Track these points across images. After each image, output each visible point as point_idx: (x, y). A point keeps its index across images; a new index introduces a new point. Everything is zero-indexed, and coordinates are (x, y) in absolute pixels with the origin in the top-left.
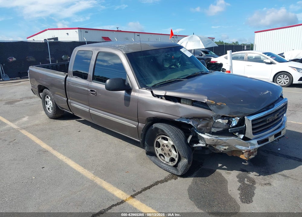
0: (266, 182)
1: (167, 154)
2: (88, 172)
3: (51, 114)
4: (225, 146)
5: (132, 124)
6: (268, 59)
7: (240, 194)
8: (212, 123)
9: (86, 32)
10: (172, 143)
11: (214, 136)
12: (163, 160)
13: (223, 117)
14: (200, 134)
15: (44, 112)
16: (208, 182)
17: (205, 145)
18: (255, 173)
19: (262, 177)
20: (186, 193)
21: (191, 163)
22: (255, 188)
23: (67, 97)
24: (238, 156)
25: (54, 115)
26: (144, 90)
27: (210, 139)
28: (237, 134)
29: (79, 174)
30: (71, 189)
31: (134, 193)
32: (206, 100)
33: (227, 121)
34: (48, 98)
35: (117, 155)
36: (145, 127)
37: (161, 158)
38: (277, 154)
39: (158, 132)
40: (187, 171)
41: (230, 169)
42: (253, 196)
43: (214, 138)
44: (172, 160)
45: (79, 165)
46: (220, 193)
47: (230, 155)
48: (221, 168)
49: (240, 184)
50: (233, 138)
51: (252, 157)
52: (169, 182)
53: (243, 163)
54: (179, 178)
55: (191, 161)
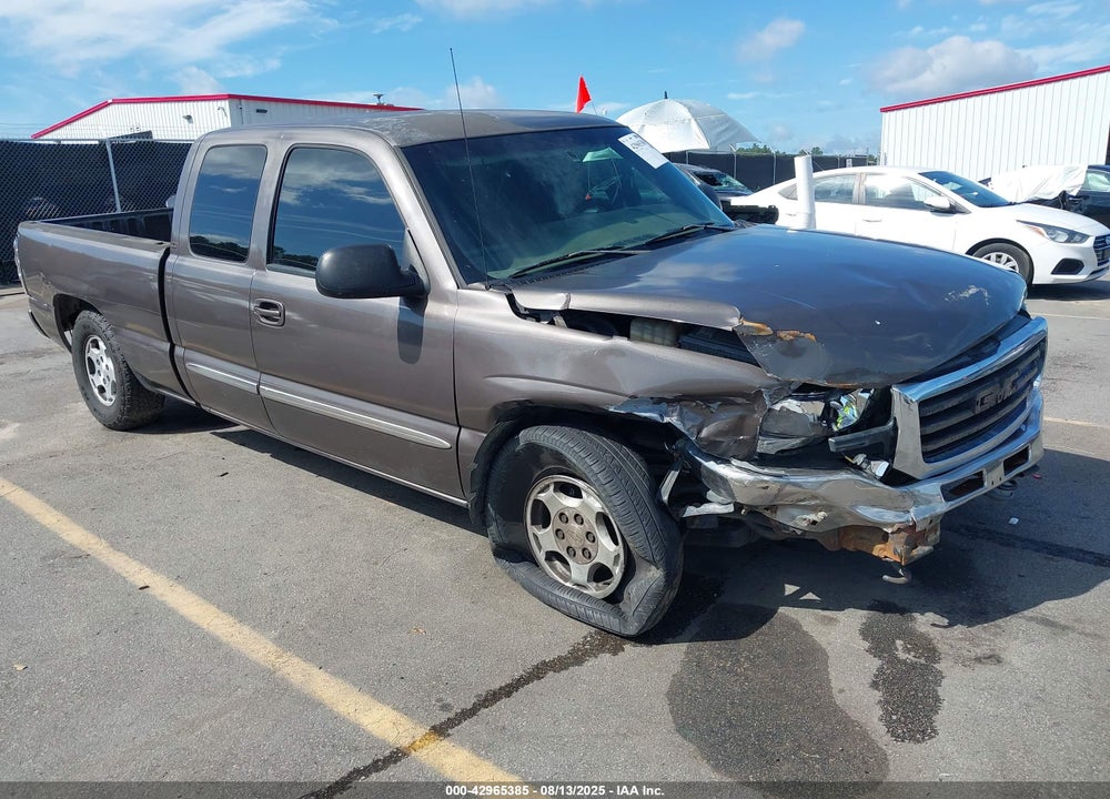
0: (979, 652)
1: (579, 553)
2: (255, 634)
3: (112, 411)
4: (815, 509)
5: (432, 435)
6: (940, 195)
7: (884, 703)
8: (758, 417)
9: (258, 111)
10: (597, 506)
11: (766, 470)
12: (561, 576)
13: (804, 391)
14: (711, 465)
15: (83, 407)
16: (747, 658)
17: (731, 508)
18: (931, 617)
19: (962, 633)
20: (662, 707)
21: (677, 581)
22: (939, 677)
23: (170, 339)
24: (864, 549)
25: (123, 414)
26: (478, 293)
27: (752, 482)
28: (860, 459)
29: (213, 644)
30: (175, 710)
31: (444, 717)
32: (735, 321)
33: (818, 407)
34: (98, 347)
35: (376, 563)
36: (488, 443)
37: (553, 568)
38: (1009, 540)
39: (538, 463)
40: (660, 618)
41: (833, 601)
42: (935, 709)
43: (766, 478)
44: (601, 574)
45: (218, 607)
46: (801, 701)
47: (831, 545)
48: (794, 601)
49: (877, 663)
50: (843, 476)
51: (922, 550)
52: (590, 663)
53: (886, 577)
54: (628, 647)
55: (675, 575)
